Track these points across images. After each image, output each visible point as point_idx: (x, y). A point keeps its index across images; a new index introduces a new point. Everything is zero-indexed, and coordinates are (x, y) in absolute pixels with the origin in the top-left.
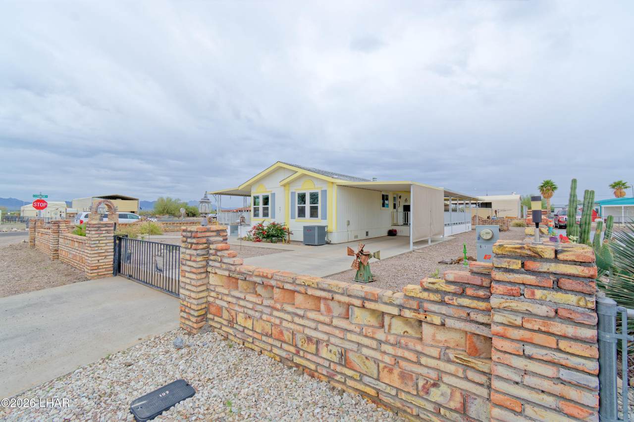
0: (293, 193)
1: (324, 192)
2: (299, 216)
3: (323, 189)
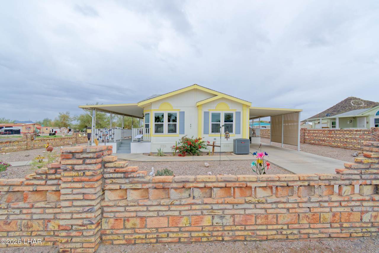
0: (206, 113)
1: (238, 114)
2: (212, 132)
3: (237, 111)
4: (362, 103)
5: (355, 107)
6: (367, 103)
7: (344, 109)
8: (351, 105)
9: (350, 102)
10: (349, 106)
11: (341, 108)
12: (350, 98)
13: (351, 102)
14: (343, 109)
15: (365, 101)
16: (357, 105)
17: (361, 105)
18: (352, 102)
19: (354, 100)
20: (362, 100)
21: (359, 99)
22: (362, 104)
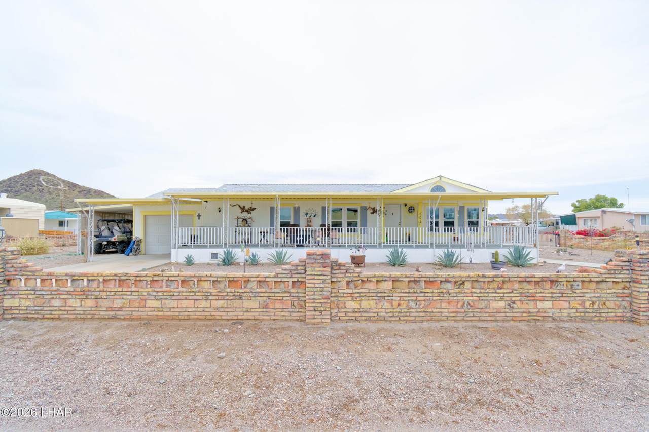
4: (59, 183)
5: (50, 188)
6: (69, 185)
7: (28, 189)
8: (42, 183)
9: (39, 178)
10: (38, 185)
11: (23, 187)
12: (37, 170)
13: (41, 179)
14: (25, 190)
15: (64, 181)
16: (51, 185)
17: (59, 187)
18: (43, 180)
19: (46, 177)
20: (59, 179)
21: (55, 176)
22: (60, 185)
